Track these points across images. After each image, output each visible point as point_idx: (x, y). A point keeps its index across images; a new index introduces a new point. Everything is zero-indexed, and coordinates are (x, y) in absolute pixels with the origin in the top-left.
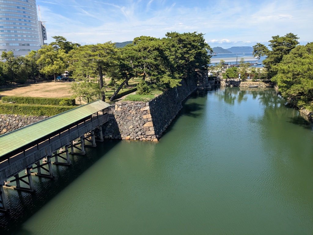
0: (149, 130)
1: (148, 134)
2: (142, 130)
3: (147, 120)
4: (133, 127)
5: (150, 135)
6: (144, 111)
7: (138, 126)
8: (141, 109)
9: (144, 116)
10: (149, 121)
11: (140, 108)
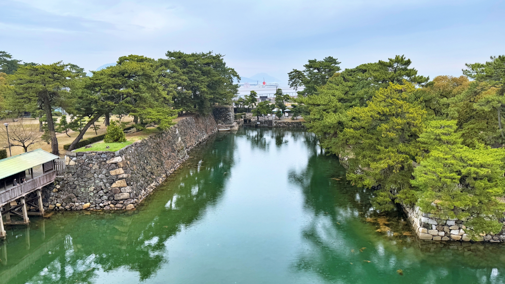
0: (121, 192)
1: (119, 198)
2: (109, 192)
3: (117, 178)
4: (95, 189)
5: (121, 200)
6: (112, 163)
7: (103, 187)
8: (108, 162)
9: (112, 171)
10: (120, 179)
11: (105, 159)
